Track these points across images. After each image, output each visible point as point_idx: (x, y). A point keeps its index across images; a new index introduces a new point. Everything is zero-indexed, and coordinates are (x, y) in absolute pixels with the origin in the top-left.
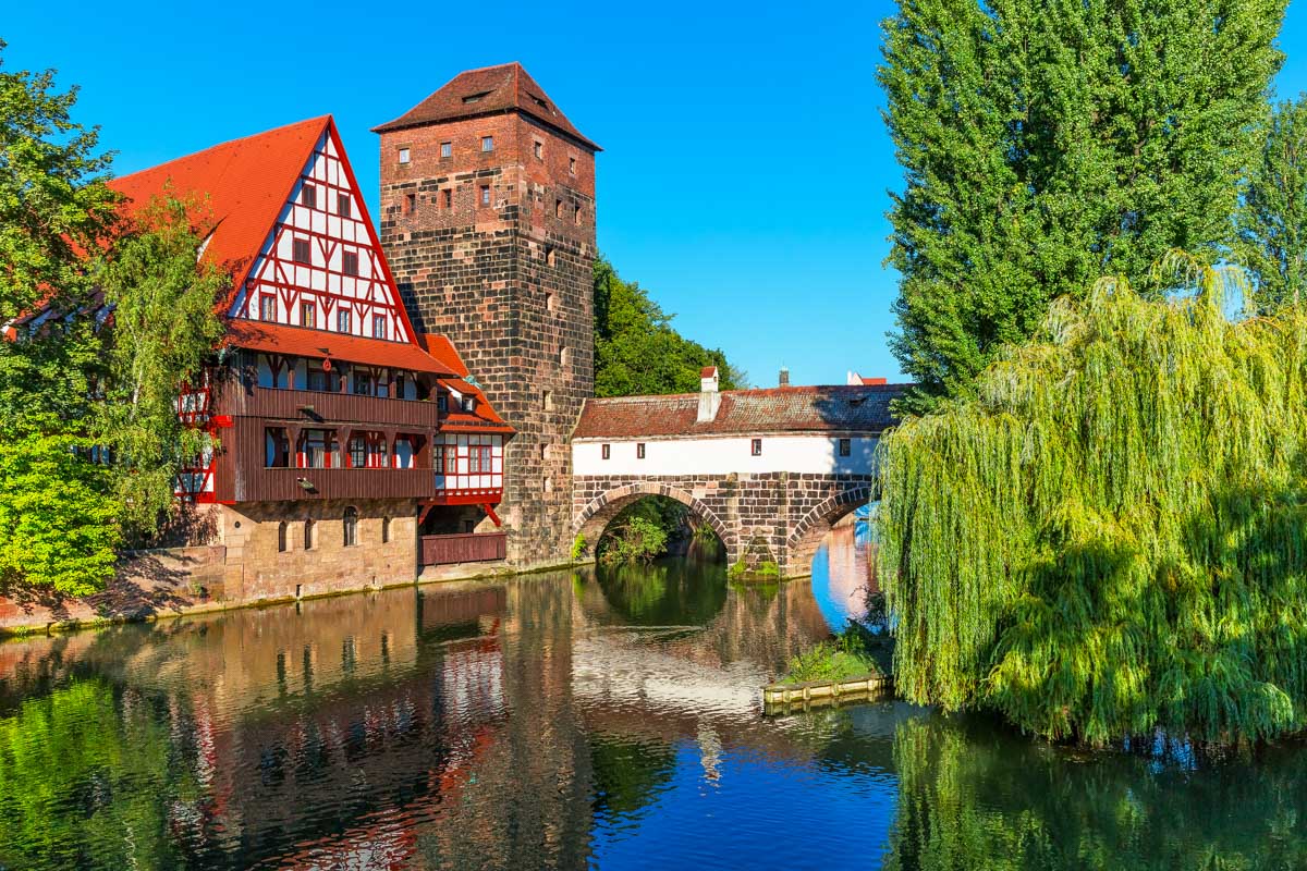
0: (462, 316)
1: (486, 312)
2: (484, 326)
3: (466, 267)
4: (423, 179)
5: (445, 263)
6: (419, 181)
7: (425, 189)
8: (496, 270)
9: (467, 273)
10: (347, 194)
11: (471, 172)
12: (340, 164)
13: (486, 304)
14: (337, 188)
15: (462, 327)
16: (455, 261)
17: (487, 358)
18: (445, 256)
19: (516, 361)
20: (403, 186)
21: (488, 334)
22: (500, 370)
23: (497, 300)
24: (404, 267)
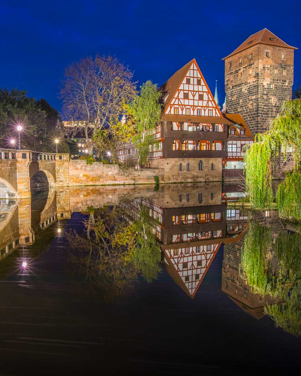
0: (244, 108)
1: (250, 106)
2: (250, 110)
3: (245, 93)
4: (235, 70)
5: (240, 93)
6: (234, 71)
7: (235, 73)
8: (253, 93)
9: (245, 95)
10: (200, 79)
11: (246, 66)
12: (198, 71)
13: (250, 103)
14: (197, 78)
15: (244, 111)
16: (243, 92)
17: (250, 119)
18: (240, 91)
19: (258, 119)
20: (230, 73)
21: (250, 112)
22: (254, 122)
23: (253, 102)
24: (231, 96)
